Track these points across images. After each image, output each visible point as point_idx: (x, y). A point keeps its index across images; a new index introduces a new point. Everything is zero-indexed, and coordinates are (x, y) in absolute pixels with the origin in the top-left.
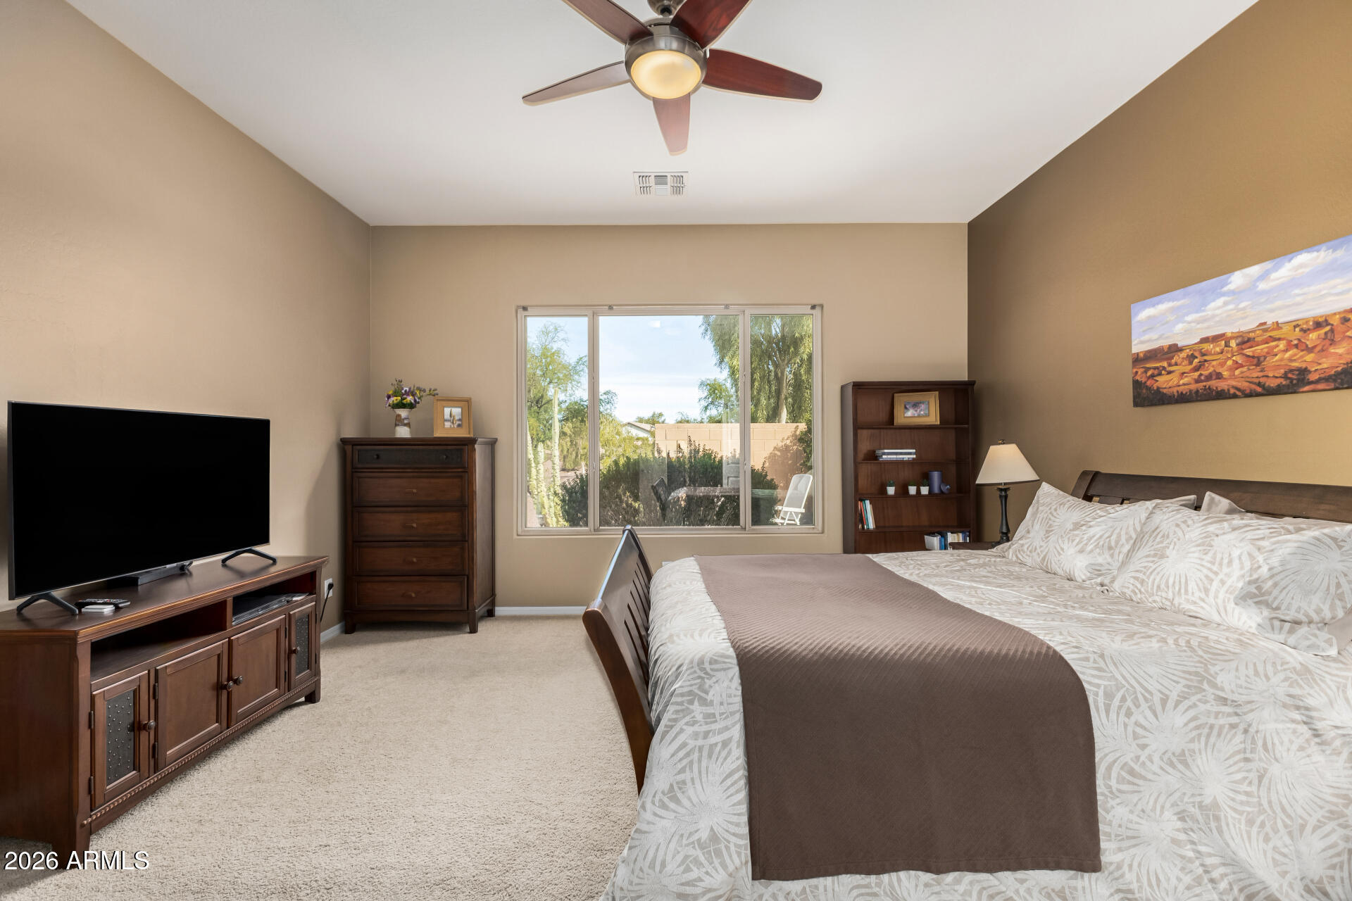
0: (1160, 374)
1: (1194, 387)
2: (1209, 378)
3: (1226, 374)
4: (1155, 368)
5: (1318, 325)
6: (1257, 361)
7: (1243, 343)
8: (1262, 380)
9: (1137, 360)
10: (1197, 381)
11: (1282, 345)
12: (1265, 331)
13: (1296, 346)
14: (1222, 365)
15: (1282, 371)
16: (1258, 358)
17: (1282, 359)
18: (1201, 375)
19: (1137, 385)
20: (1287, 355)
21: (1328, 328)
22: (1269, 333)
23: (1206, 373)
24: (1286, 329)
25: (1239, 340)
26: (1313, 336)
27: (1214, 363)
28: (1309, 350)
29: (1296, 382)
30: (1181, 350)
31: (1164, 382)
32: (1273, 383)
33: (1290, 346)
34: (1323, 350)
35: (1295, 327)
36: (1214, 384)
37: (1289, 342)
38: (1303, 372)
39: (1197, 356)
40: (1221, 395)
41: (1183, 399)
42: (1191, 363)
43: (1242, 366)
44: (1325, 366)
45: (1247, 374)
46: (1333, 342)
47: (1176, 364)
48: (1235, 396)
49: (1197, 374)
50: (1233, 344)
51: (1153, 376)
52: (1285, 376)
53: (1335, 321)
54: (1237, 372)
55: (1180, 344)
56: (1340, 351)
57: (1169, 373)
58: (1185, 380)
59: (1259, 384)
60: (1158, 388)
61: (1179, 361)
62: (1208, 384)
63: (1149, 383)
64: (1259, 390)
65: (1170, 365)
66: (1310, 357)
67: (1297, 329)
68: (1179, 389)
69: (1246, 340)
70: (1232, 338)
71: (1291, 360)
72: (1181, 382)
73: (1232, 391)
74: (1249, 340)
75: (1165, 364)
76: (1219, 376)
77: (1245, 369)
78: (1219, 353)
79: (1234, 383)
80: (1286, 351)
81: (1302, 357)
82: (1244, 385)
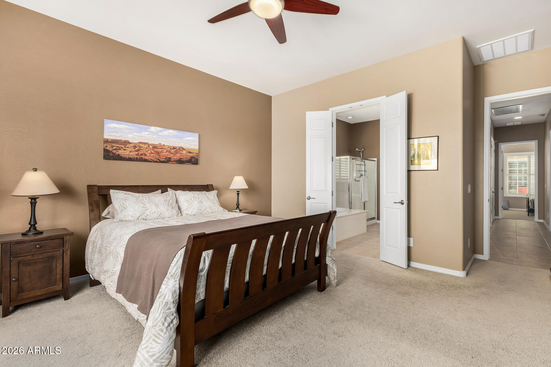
0: (120, 149)
1: (136, 157)
2: (142, 155)
3: (148, 155)
4: (117, 147)
5: (174, 148)
6: (158, 153)
7: (154, 147)
8: (159, 159)
9: (106, 141)
10: (137, 155)
11: (165, 151)
12: (161, 146)
13: (168, 152)
14: (147, 152)
15: (165, 157)
16: (158, 152)
17: (165, 154)
18: (139, 153)
19: (106, 151)
20: (166, 153)
21: (176, 150)
22: (162, 147)
23: (141, 153)
24: (166, 147)
25: (153, 146)
26: (173, 150)
27: (144, 151)
28: (172, 154)
29: (168, 161)
30: (131, 143)
31: (121, 152)
32: (162, 160)
33: (167, 151)
34: (174, 154)
35: (169, 147)
36: (143, 157)
37: (167, 150)
38: (170, 158)
39: (137, 147)
40: (146, 161)
41: (130, 159)
42: (135, 149)
43: (153, 153)
44: (175, 158)
45: (155, 156)
46: (177, 153)
47: (128, 147)
48: (150, 162)
49: (137, 153)
50: (151, 146)
51: (116, 149)
52: (165, 159)
53: (178, 148)
54: (152, 155)
55: (130, 141)
56: (178, 155)
57: (125, 150)
58: (132, 154)
59: (158, 159)
60: (119, 154)
61: (129, 147)
62: (141, 156)
63: (114, 151)
64: (158, 161)
65: (125, 147)
66: (172, 155)
67: (169, 148)
68: (129, 156)
69: (155, 147)
70: (151, 145)
71: (167, 155)
72: (130, 154)
73: (150, 160)
74: (156, 147)
75: (123, 146)
76: (145, 155)
77: (154, 154)
78: (146, 148)
79: (151, 158)
80: (166, 152)
81: (170, 155)
82: (154, 159)
